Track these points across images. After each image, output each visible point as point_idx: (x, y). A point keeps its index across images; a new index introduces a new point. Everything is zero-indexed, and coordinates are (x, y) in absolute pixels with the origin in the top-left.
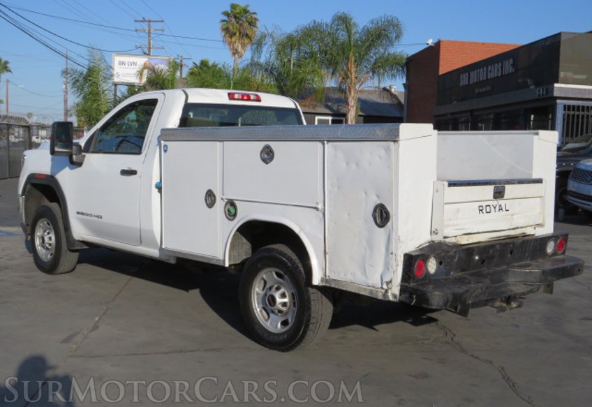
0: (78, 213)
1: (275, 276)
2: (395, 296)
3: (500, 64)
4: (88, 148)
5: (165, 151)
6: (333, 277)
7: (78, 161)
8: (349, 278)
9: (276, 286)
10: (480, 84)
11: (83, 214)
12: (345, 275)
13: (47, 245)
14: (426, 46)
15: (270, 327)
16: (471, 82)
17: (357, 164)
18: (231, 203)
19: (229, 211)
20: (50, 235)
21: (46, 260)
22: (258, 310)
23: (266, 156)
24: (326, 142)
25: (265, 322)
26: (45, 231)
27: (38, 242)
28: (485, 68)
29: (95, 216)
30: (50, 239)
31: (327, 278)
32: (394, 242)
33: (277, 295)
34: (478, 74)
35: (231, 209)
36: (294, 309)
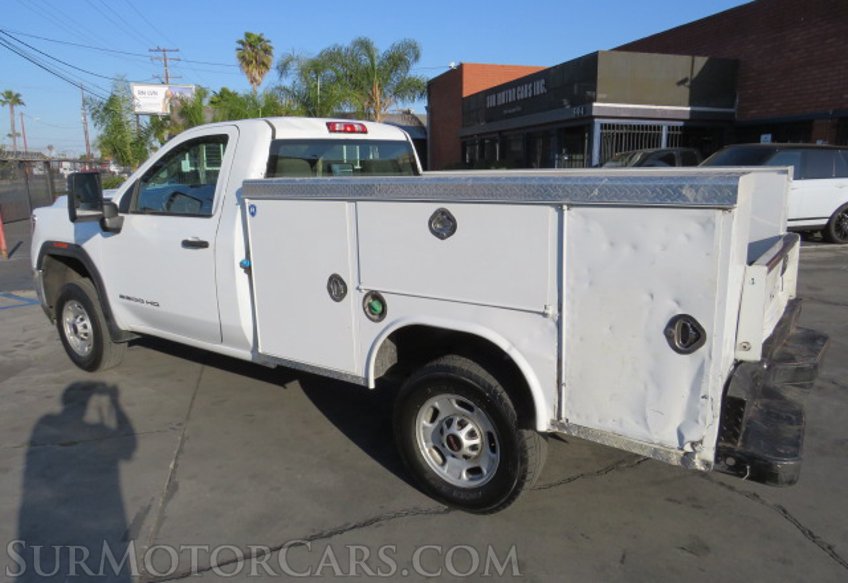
0: (122, 297)
1: (456, 406)
2: (706, 464)
3: (530, 85)
4: (126, 206)
5: (253, 214)
6: (573, 420)
7: (114, 226)
8: (609, 426)
9: (457, 419)
10: (508, 105)
11: (129, 298)
12: (600, 421)
13: (82, 336)
14: (449, 69)
15: (448, 475)
16: (499, 103)
17: (635, 247)
18: (376, 296)
19: (371, 307)
20: (85, 322)
21: (82, 355)
22: (427, 450)
23: (438, 226)
24: (565, 207)
25: (439, 468)
26: (76, 317)
27: (68, 331)
28: (514, 90)
29: (148, 303)
30: (85, 327)
31: (563, 421)
32: (711, 377)
33: (463, 435)
34: (506, 96)
35: (376, 305)
36: (493, 455)
